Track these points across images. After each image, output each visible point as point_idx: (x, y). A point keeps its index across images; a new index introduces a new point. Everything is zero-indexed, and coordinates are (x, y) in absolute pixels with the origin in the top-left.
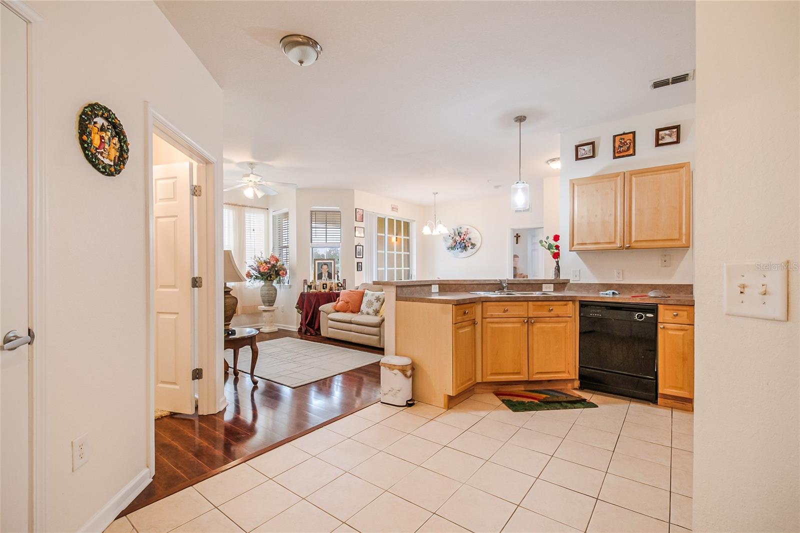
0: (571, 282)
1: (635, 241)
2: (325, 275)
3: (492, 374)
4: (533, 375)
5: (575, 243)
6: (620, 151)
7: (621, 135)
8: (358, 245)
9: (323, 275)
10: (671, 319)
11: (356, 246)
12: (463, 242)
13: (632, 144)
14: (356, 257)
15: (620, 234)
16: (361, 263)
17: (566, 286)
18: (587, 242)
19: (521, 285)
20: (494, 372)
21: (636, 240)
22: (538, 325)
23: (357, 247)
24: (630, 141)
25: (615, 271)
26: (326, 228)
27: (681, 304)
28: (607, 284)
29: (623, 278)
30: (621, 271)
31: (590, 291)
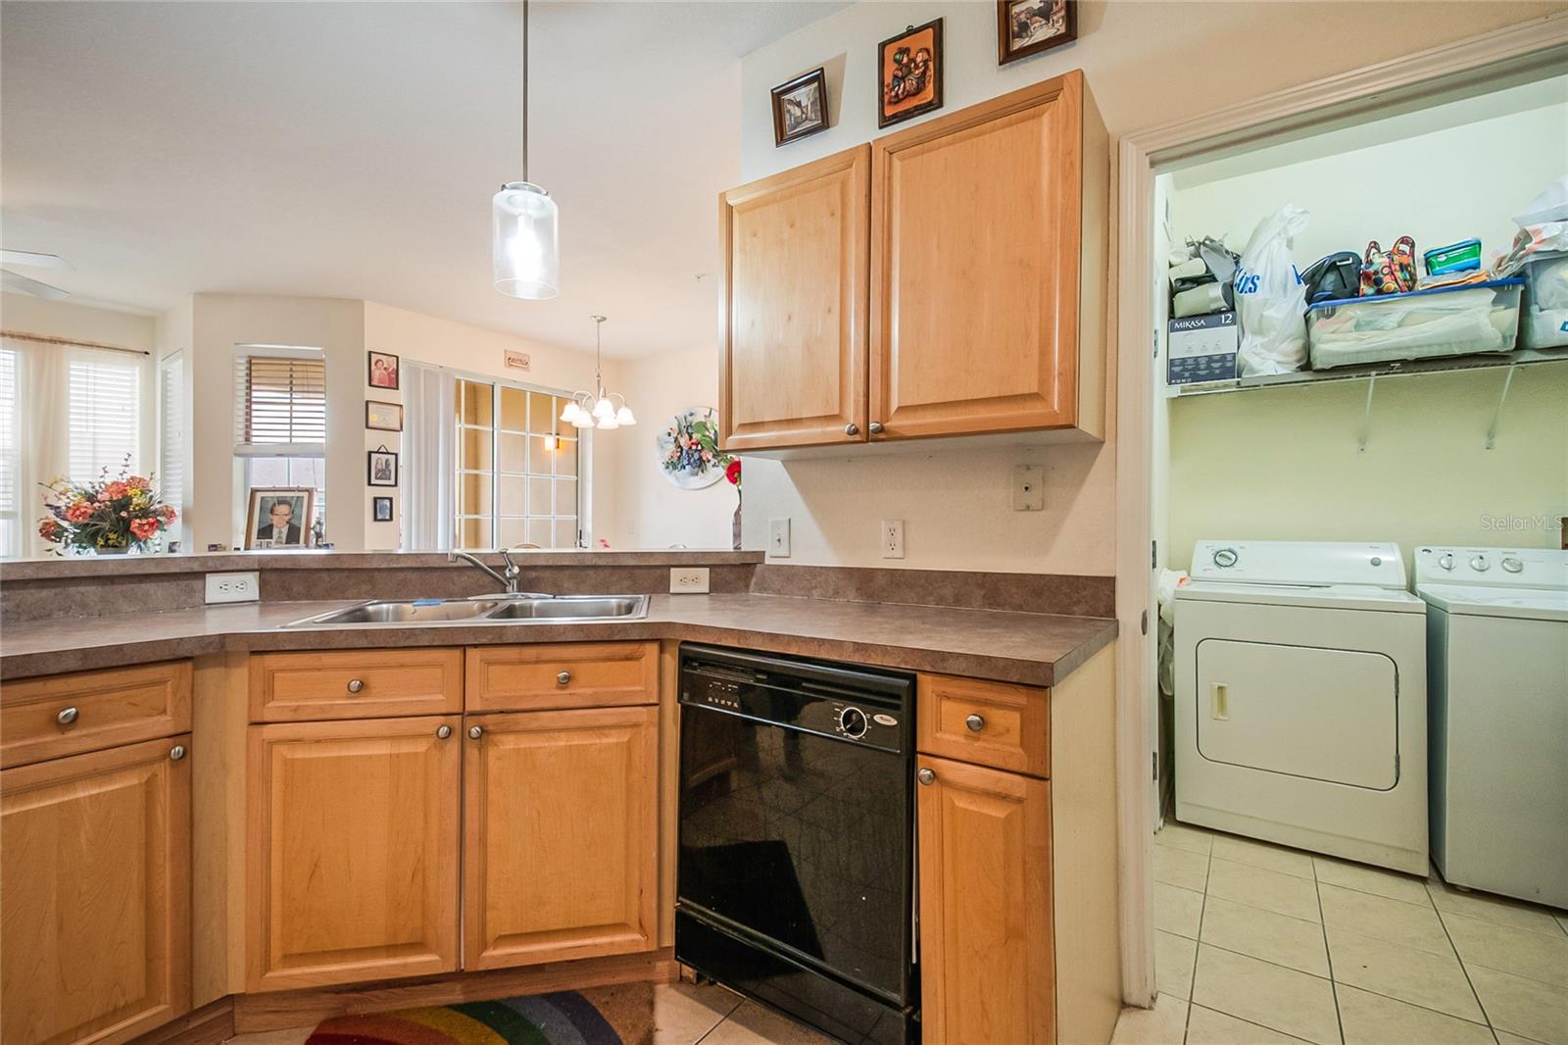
0: (768, 561)
1: (901, 409)
2: (280, 532)
3: (290, 959)
4: (484, 946)
5: (736, 423)
6: (897, 95)
7: (901, 37)
8: (378, 452)
9: (275, 531)
10: (962, 740)
11: (370, 453)
12: (696, 450)
13: (931, 64)
14: (370, 484)
15: (855, 387)
16: (391, 499)
17: (749, 575)
18: (766, 419)
19: (591, 572)
20: (296, 949)
21: (909, 404)
22: (508, 743)
23: (374, 457)
24: (926, 57)
25: (883, 523)
26: (291, 403)
27: (993, 676)
28: (859, 569)
29: (904, 549)
30: (898, 526)
31: (814, 592)
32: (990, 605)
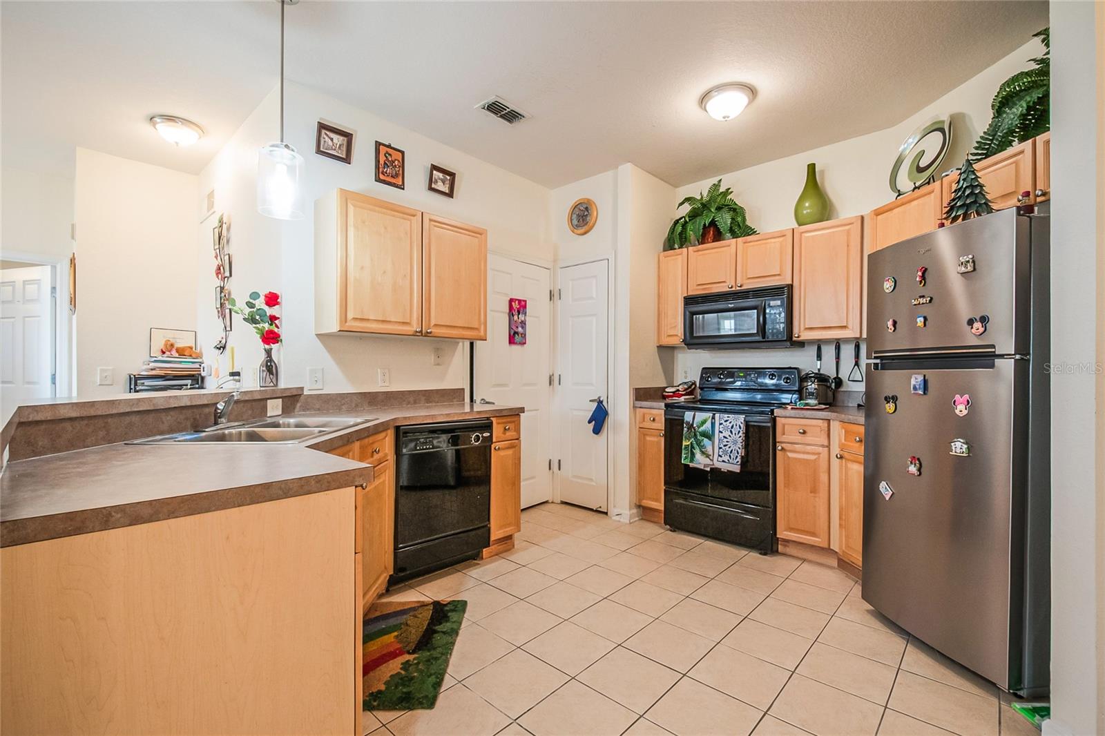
0: (306, 392)
5: (350, 316)
6: (386, 173)
7: (387, 146)
10: (502, 435)
13: (400, 169)
15: (417, 311)
17: (298, 401)
21: (436, 323)
24: (399, 164)
25: (379, 370)
28: (370, 393)
29: (390, 382)
30: (386, 371)
31: (343, 407)
32: (427, 403)
